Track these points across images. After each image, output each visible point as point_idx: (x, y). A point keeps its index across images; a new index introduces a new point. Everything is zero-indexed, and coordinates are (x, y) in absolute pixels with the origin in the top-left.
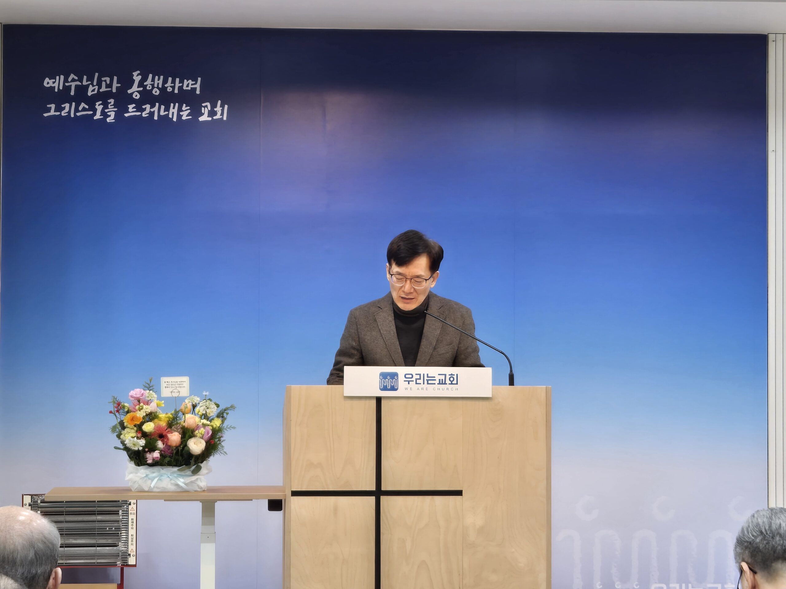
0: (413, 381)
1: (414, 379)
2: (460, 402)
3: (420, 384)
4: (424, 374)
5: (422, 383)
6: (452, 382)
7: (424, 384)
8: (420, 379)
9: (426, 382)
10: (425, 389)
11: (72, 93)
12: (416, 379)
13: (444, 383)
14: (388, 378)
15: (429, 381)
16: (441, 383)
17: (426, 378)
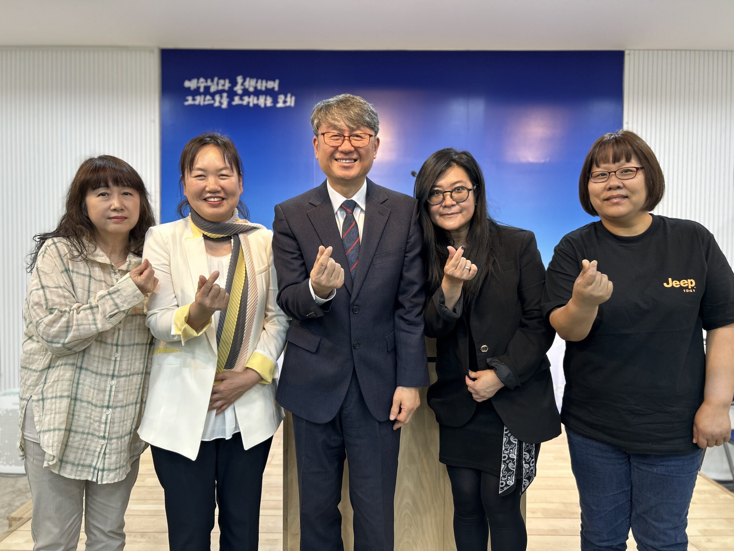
11: (202, 90)
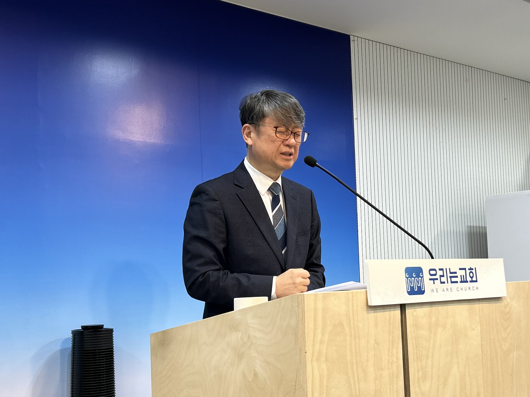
0: (437, 279)
1: (437, 276)
2: (477, 306)
3: (444, 283)
4: (446, 269)
5: (446, 282)
6: (472, 278)
7: (448, 283)
8: (443, 276)
9: (449, 279)
10: (449, 290)
12: (441, 276)
13: (465, 280)
14: (414, 276)
15: (452, 279)
16: (463, 280)
17: (449, 275)
